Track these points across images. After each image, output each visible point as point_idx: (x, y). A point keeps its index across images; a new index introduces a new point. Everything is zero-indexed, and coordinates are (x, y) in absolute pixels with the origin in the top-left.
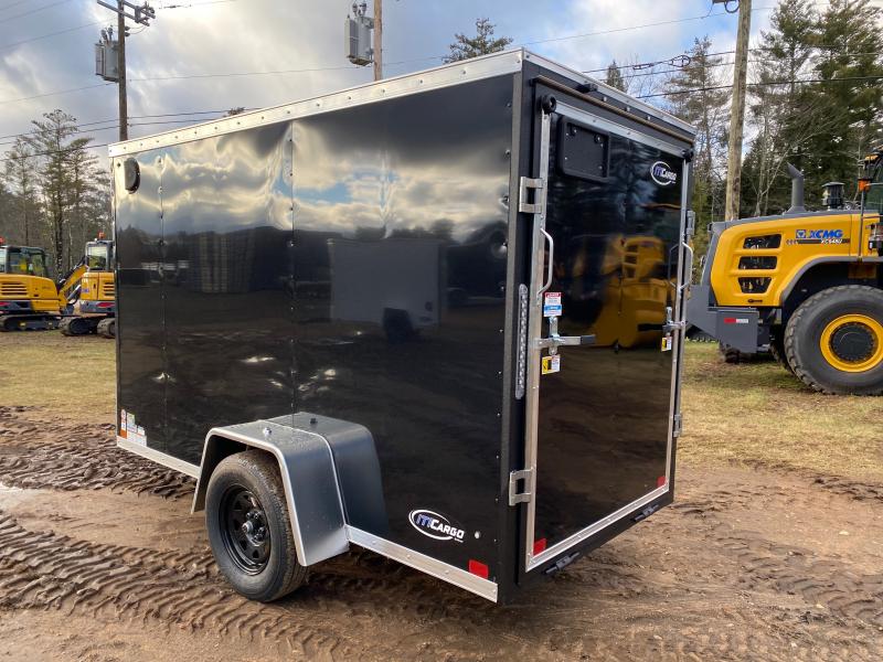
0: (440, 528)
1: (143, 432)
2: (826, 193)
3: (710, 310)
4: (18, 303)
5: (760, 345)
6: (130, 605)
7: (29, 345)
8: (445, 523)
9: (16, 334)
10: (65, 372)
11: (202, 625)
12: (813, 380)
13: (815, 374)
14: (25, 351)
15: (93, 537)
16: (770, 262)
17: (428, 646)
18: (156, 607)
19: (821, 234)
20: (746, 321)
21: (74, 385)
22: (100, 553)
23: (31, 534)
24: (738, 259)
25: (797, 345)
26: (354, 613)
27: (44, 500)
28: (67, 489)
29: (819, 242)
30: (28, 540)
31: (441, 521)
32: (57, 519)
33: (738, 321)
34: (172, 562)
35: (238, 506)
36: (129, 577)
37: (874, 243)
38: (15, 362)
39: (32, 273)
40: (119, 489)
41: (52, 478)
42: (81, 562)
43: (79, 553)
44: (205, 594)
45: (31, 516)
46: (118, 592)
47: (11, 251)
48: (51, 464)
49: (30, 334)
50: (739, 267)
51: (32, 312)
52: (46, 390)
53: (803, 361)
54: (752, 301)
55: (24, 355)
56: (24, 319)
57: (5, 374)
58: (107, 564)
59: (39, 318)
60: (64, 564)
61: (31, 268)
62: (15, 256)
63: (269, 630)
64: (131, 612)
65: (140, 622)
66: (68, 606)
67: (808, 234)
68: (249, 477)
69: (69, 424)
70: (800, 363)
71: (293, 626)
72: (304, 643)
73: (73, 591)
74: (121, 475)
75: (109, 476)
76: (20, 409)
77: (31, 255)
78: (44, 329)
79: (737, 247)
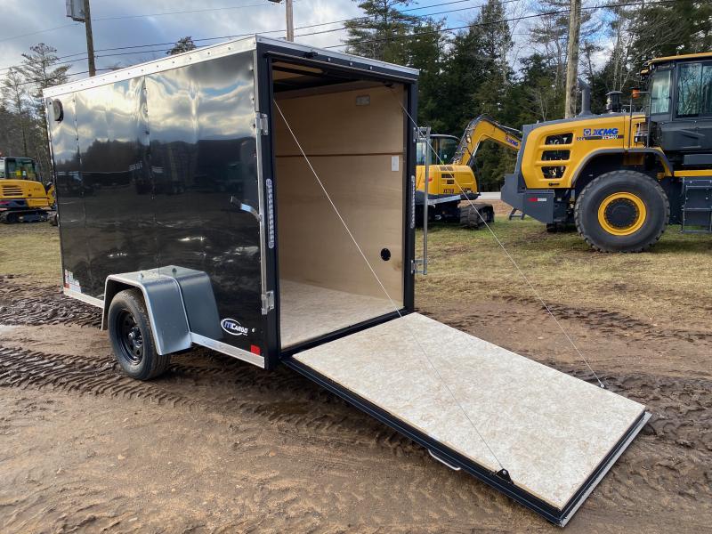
0: (236, 328)
1: (78, 284)
2: (609, 100)
3: (519, 192)
4: (17, 202)
5: (555, 217)
6: (61, 384)
7: (23, 233)
8: (238, 325)
9: (16, 225)
10: (47, 251)
11: (102, 392)
12: (593, 242)
13: (594, 238)
14: (20, 237)
15: (46, 350)
16: (565, 154)
17: (233, 399)
18: (77, 384)
19: (602, 132)
20: (545, 200)
21: (53, 261)
22: (49, 359)
23: (7, 349)
24: (541, 153)
25: (581, 216)
26: (197, 385)
27: (18, 331)
28: (35, 325)
29: (600, 138)
30: (4, 353)
31: (237, 324)
32: (25, 341)
33: (539, 200)
34: (94, 362)
35: (127, 323)
36: (64, 370)
37: (639, 138)
38: (11, 245)
39: (26, 178)
40: (70, 324)
41: (27, 319)
42: (36, 363)
43: (35, 359)
44: (109, 378)
45: (9, 340)
46: (55, 378)
47: (9, 161)
48: (27, 311)
49: (27, 225)
50: (543, 159)
51: (28, 208)
52: (31, 264)
53: (586, 228)
54: (551, 185)
55: (20, 241)
56: (21, 214)
57: (2, 254)
58: (52, 364)
59: (34, 213)
60: (25, 364)
61: (24, 174)
62: (12, 166)
63: (141, 394)
64: (61, 387)
65: (66, 392)
66: (23, 385)
67: (592, 132)
68: (129, 304)
69: (44, 285)
70: (584, 230)
71: (157, 392)
72: (160, 399)
73: (28, 378)
74: (72, 315)
75: (64, 316)
76: (11, 277)
77: (24, 164)
78: (37, 221)
79: (540, 144)
